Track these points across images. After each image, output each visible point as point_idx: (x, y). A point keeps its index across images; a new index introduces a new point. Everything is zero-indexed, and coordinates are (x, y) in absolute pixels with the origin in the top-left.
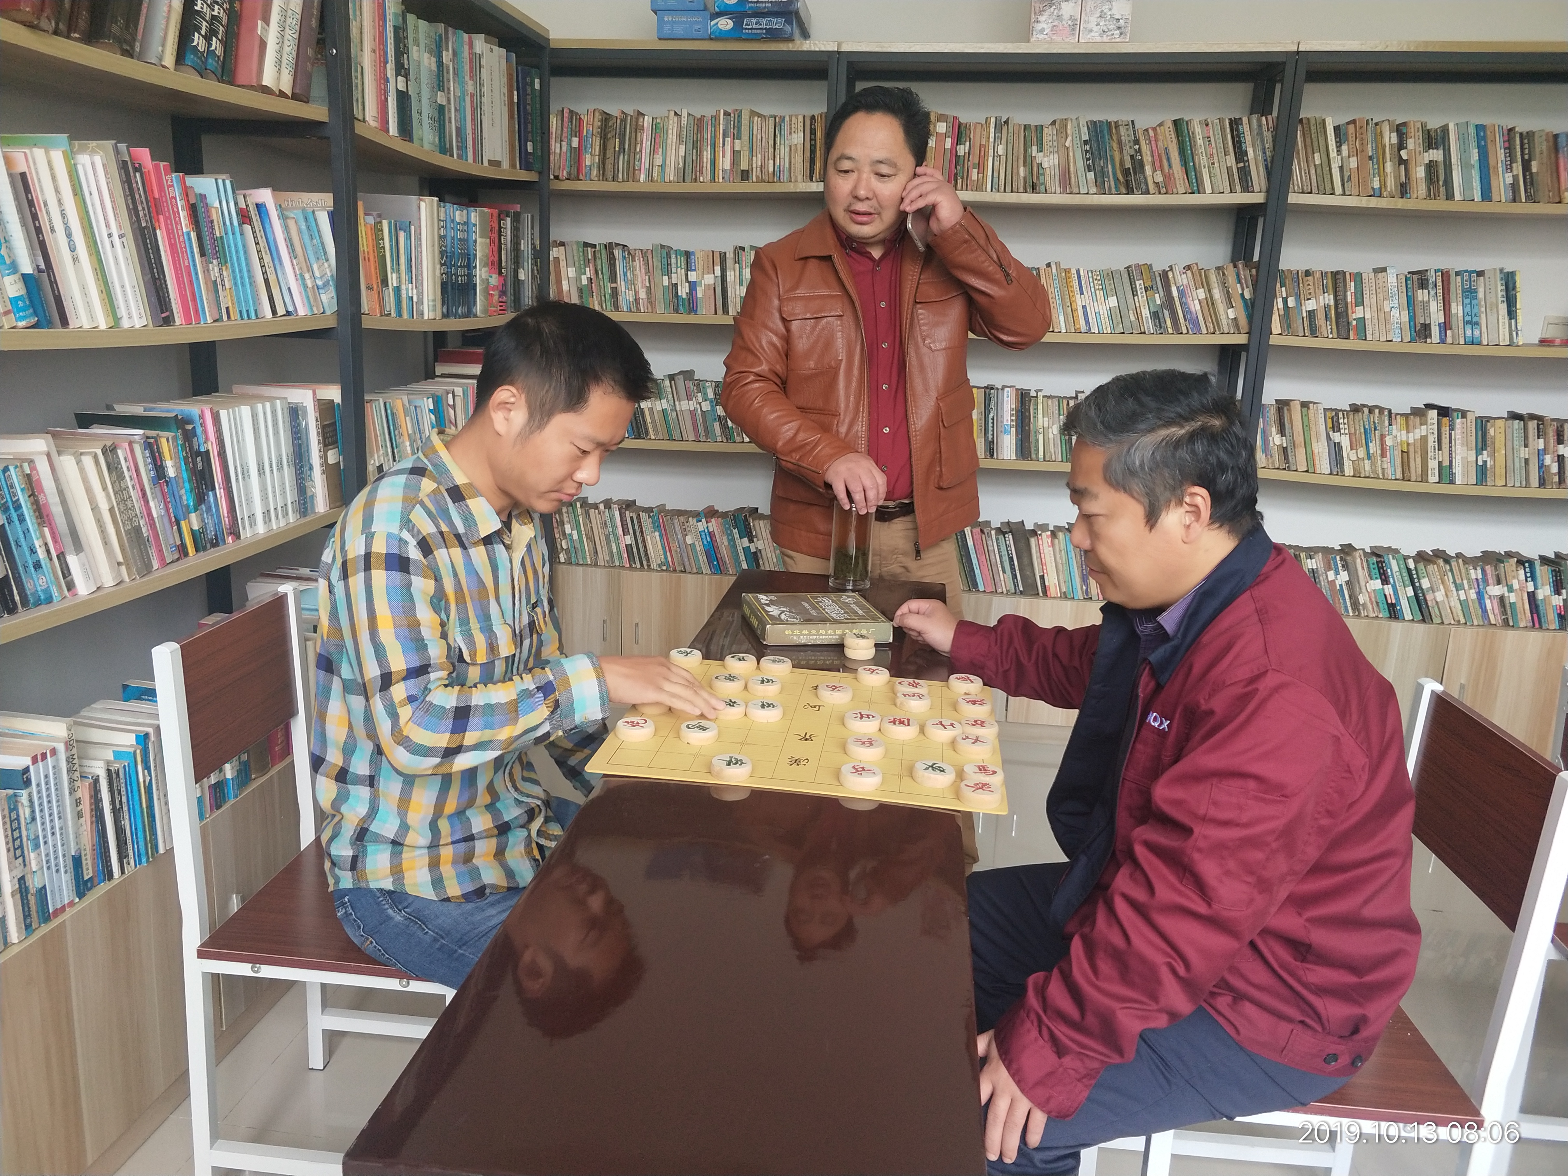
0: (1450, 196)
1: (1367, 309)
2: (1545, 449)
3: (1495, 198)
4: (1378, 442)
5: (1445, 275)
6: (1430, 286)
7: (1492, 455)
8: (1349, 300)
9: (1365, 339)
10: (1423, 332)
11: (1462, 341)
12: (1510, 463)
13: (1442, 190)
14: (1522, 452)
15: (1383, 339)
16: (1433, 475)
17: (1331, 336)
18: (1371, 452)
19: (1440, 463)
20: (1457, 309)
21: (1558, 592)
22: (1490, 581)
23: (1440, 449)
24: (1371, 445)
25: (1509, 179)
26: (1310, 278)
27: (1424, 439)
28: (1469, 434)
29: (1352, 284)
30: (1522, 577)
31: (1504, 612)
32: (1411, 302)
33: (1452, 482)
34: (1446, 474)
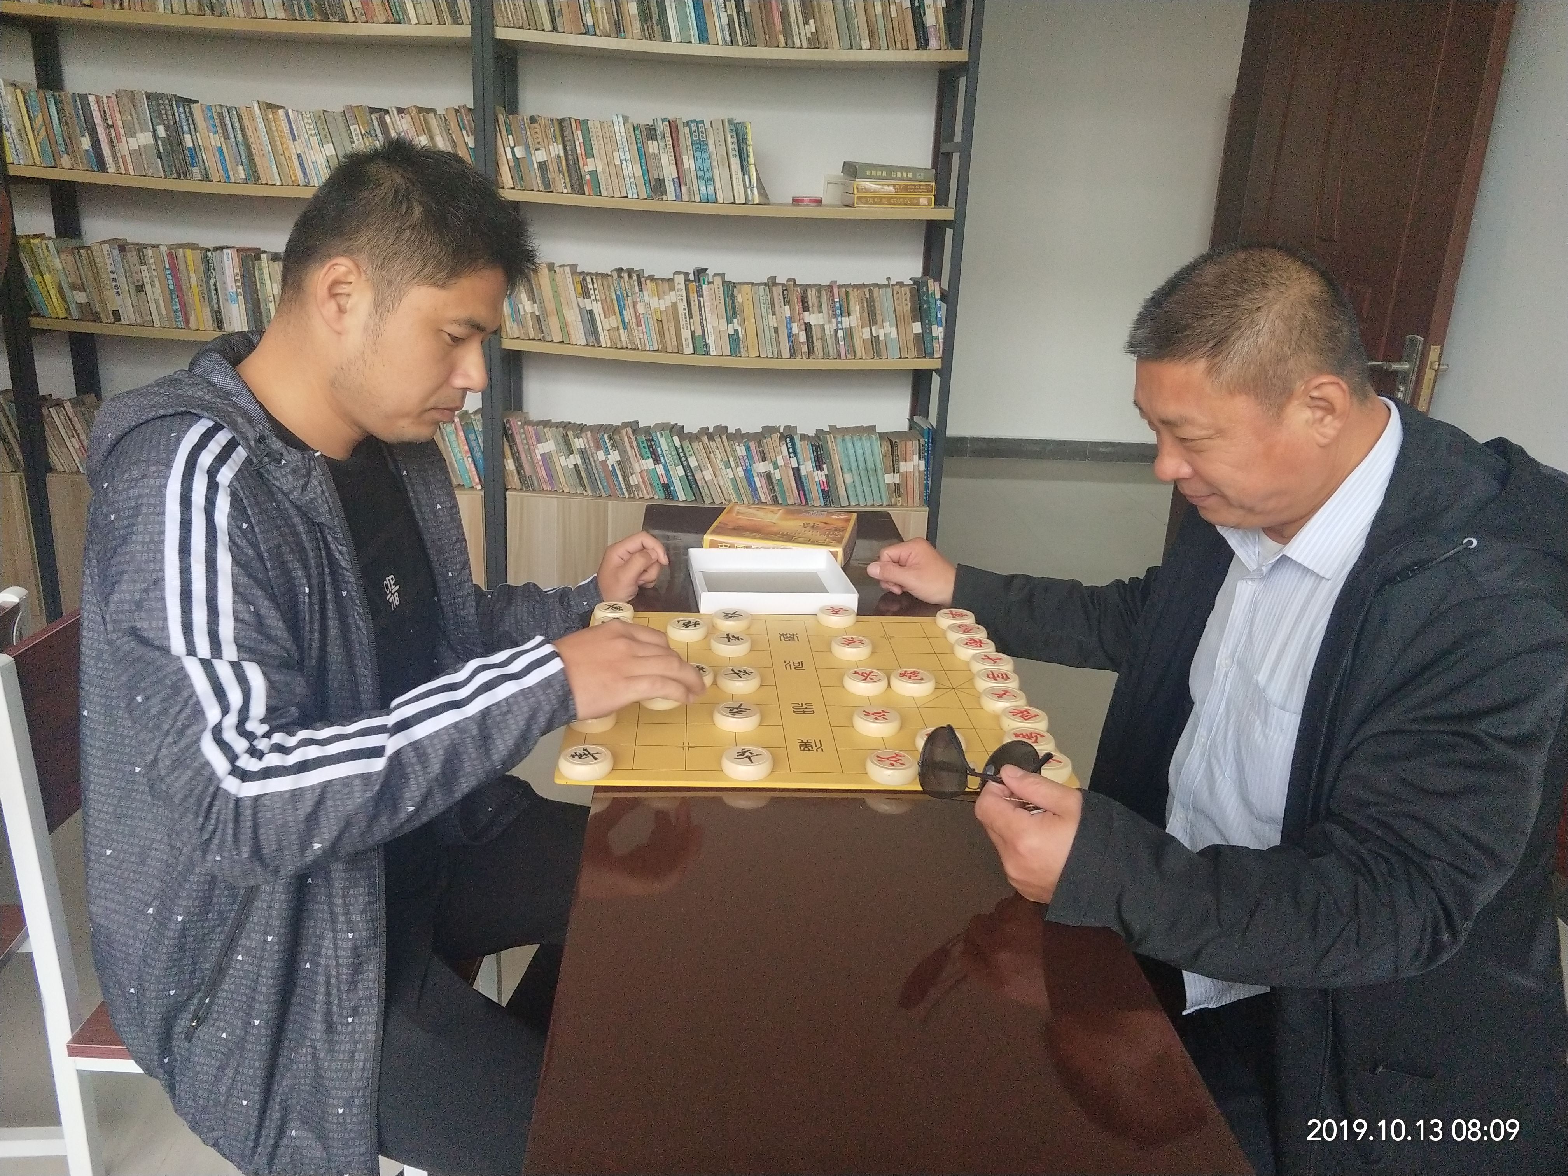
0: (667, 38)
1: (598, 162)
2: (791, 317)
3: (712, 39)
4: (632, 310)
5: (673, 125)
6: (659, 137)
7: (742, 323)
8: (579, 151)
9: (601, 195)
10: (658, 187)
11: (698, 200)
12: (760, 333)
13: (657, 29)
14: (770, 320)
15: (617, 195)
16: (687, 345)
17: (565, 191)
18: (627, 320)
19: (692, 332)
20: (688, 163)
21: (819, 468)
22: (756, 458)
23: (691, 317)
24: (625, 312)
25: (725, 20)
26: (536, 125)
27: (674, 305)
28: (718, 301)
29: (579, 132)
30: (786, 453)
31: (773, 490)
32: (642, 154)
33: (707, 354)
34: (700, 345)
